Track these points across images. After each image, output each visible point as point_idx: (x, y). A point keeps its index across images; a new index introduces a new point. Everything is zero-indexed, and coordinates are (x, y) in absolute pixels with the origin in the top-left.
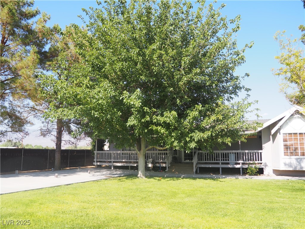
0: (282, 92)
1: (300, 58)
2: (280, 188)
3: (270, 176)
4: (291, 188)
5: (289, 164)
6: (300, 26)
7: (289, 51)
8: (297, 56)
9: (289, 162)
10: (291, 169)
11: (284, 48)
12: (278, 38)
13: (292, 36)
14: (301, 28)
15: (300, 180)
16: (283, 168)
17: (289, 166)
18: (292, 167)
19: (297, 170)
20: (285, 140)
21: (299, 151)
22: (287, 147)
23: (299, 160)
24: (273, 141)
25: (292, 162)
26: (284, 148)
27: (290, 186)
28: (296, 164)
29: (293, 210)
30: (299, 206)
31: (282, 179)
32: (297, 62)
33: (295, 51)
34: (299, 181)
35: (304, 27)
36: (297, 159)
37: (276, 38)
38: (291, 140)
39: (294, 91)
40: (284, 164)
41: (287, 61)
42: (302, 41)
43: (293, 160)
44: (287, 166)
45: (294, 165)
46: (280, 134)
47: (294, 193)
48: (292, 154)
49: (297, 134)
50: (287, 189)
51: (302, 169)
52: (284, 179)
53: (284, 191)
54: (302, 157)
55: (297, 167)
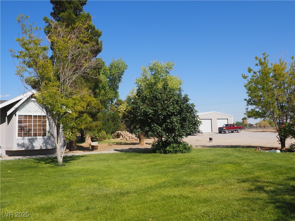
0: (18, 75)
1: (39, 46)
2: (10, 168)
3: (2, 157)
4: (20, 167)
5: (22, 144)
6: (45, 17)
7: (30, 37)
8: (36, 44)
9: (23, 142)
10: (23, 149)
11: (25, 32)
12: (21, 21)
13: (34, 23)
14: (45, 19)
15: (31, 158)
16: (15, 148)
17: (22, 147)
18: (25, 147)
19: (29, 149)
20: (20, 122)
21: (32, 132)
22: (21, 129)
23: (31, 140)
24: (8, 123)
25: (25, 142)
26: (18, 129)
27: (20, 165)
28: (29, 144)
29: (17, 187)
30: (23, 182)
31: (14, 159)
32: (36, 49)
33: (35, 38)
34: (29, 159)
35: (48, 19)
36: (29, 140)
37: (19, 21)
38: (25, 122)
39: (30, 75)
40: (17, 145)
41: (26, 46)
42: (45, 32)
43: (26, 140)
44: (20, 147)
45: (27, 145)
46: (16, 116)
47: (22, 171)
48: (25, 135)
49: (31, 116)
50: (16, 168)
51: (34, 148)
52: (16, 159)
53: (13, 171)
54: (34, 137)
55: (29, 146)
